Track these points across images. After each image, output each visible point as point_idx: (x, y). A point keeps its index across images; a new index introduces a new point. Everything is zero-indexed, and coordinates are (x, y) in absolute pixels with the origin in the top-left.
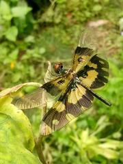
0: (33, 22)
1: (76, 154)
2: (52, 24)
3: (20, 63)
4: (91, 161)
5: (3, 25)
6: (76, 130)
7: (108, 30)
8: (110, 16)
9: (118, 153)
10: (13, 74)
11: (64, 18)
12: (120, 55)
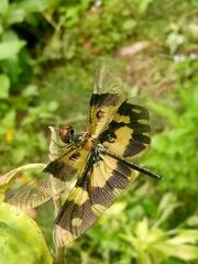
0: (32, 62)
2: (62, 62)
3: (21, 131)
6: (128, 223)
7: (152, 56)
8: (152, 33)
10: (13, 150)
12: (177, 93)
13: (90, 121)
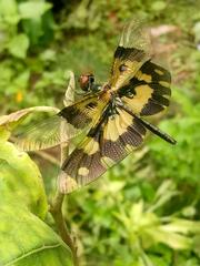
0: (54, 27)
1: (123, 241)
2: (84, 32)
3: (32, 94)
4: (147, 252)
5: (4, 32)
6: (123, 202)
7: (175, 41)
8: (180, 18)
9: (191, 241)
11: (104, 22)
12: (196, 82)
13: (112, 73)
